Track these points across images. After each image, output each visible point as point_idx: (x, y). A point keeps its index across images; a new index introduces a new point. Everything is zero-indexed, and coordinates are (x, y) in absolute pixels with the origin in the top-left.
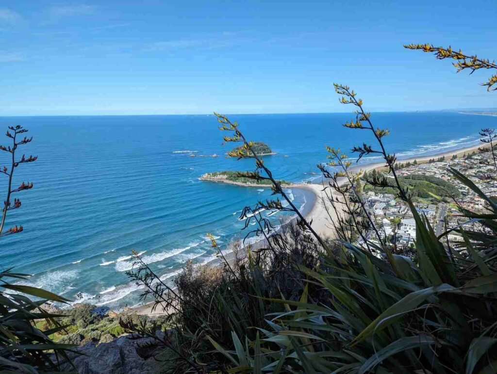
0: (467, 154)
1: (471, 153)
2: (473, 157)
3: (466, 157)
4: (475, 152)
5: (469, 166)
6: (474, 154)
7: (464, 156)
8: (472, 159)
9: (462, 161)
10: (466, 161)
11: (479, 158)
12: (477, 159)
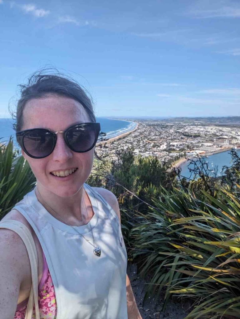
0: (111, 142)
1: (113, 141)
2: (114, 143)
3: (111, 143)
4: (115, 140)
5: (113, 148)
6: (115, 141)
7: (110, 142)
8: (113, 144)
9: (109, 145)
10: (111, 145)
11: (117, 143)
12: (116, 144)
